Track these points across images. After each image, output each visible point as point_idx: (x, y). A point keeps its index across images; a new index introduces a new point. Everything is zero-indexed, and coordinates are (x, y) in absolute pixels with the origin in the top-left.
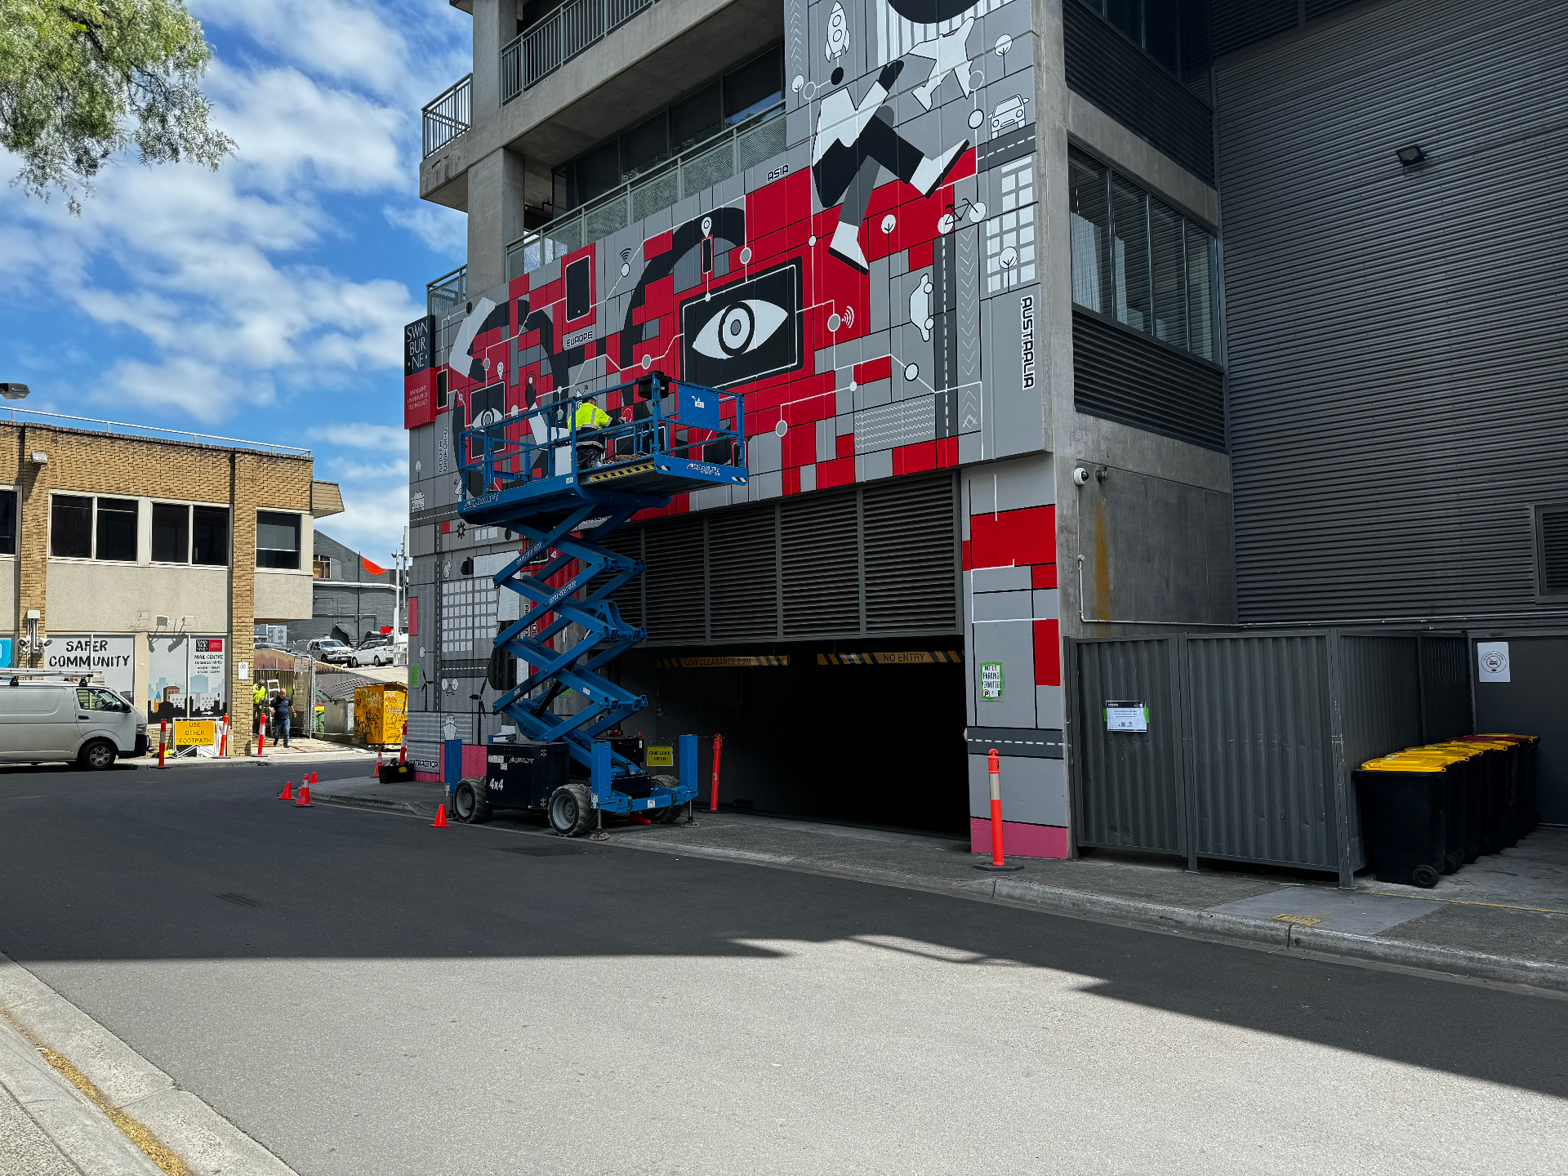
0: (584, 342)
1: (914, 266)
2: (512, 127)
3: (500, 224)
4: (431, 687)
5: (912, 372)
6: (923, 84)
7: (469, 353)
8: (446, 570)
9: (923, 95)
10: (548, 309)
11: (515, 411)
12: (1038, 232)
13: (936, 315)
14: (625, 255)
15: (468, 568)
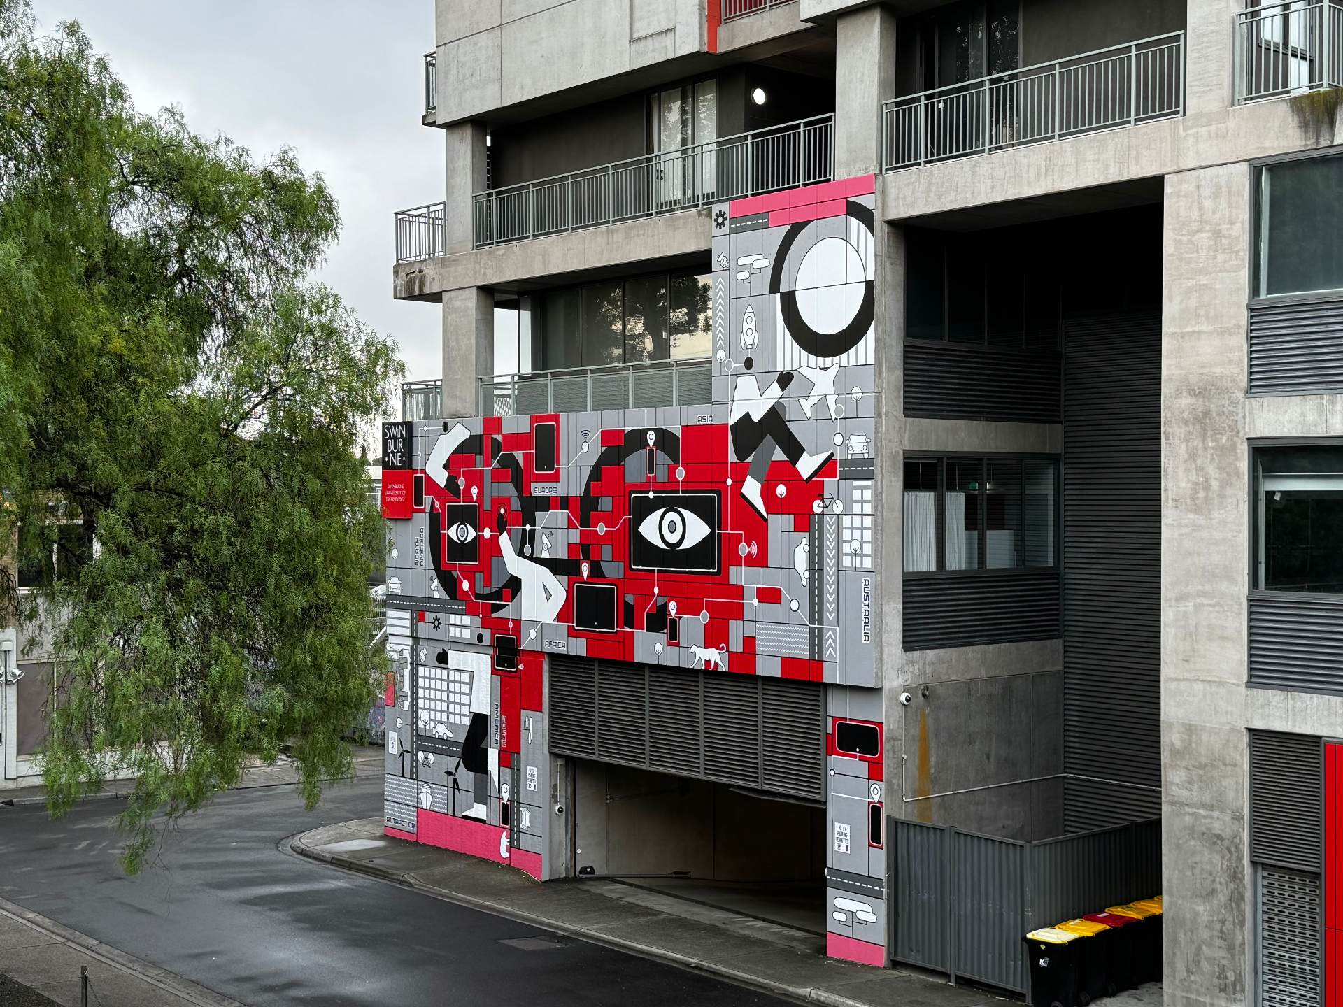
0: (549, 494)
1: (798, 528)
2: (485, 274)
3: (474, 357)
4: (407, 756)
5: (794, 605)
6: (807, 397)
7: (445, 467)
8: (422, 655)
9: (806, 405)
10: (519, 455)
11: (487, 533)
12: (875, 534)
13: (810, 569)
14: (585, 434)
15: (443, 658)
